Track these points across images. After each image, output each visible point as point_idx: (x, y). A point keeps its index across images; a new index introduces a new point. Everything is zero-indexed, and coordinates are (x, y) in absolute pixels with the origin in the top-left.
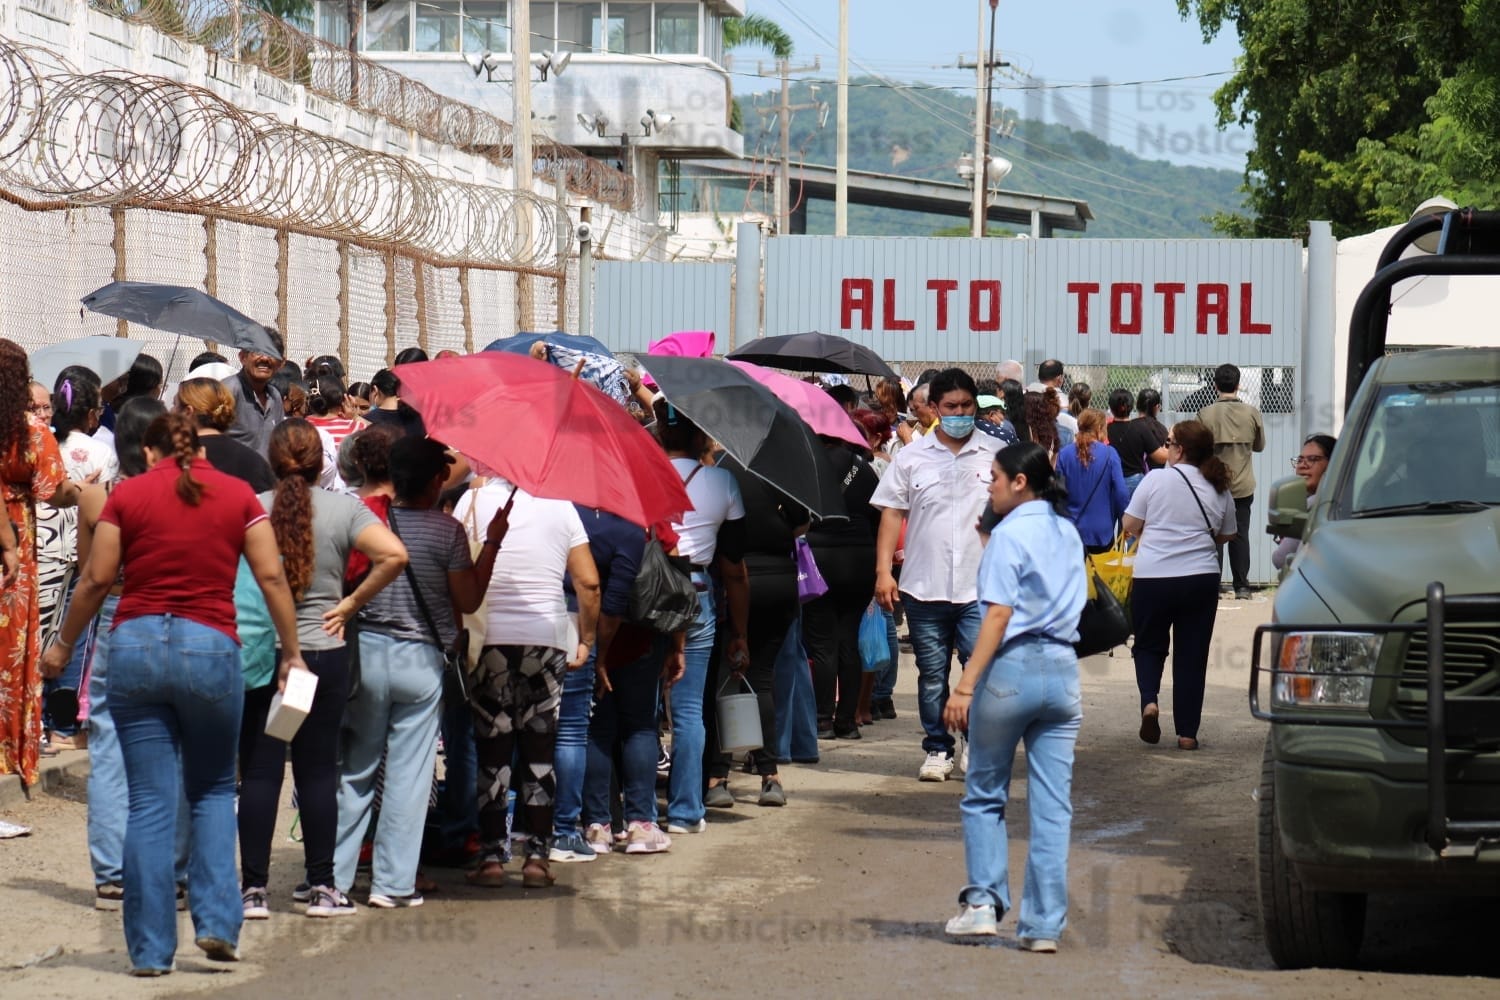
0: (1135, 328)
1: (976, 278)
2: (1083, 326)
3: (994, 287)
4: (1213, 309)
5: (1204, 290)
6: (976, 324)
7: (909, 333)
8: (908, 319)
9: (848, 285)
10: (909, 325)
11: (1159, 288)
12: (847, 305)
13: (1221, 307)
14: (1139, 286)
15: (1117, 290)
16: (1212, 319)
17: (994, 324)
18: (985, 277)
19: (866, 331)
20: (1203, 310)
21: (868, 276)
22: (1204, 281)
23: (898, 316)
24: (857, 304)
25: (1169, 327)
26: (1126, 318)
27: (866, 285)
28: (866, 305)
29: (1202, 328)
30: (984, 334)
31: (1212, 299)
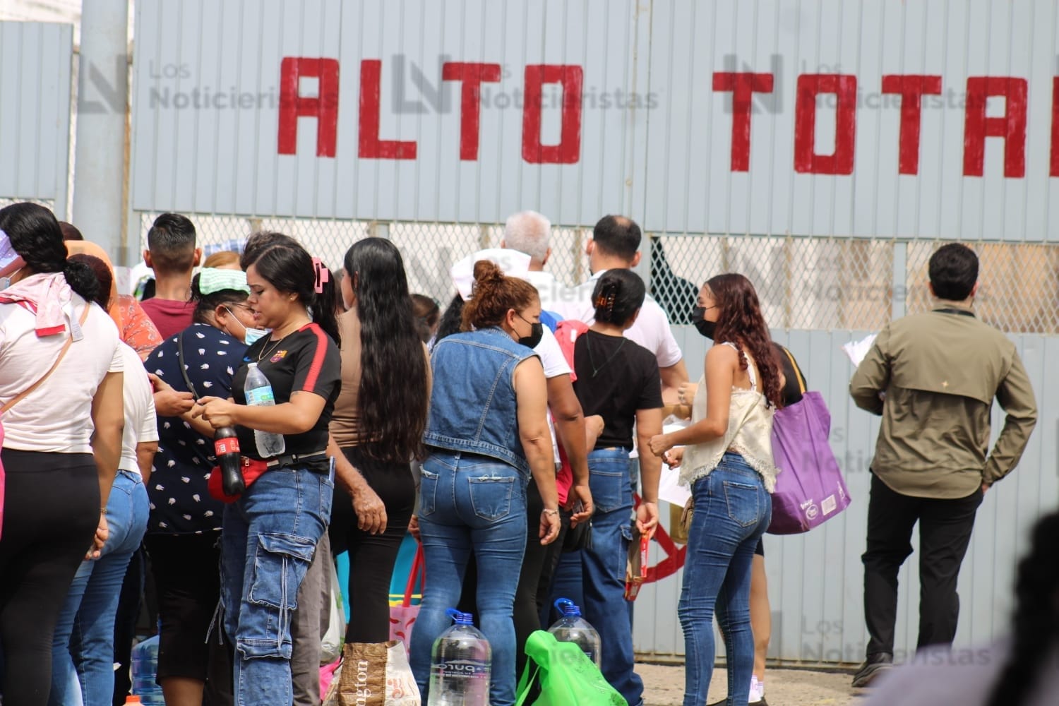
0: (841, 162)
1: (535, 61)
2: (740, 159)
3: (569, 76)
4: (997, 127)
5: (979, 89)
6: (534, 151)
7: (406, 164)
8: (405, 137)
9: (291, 68)
10: (407, 150)
11: (891, 84)
12: (291, 107)
13: (1012, 123)
14: (852, 80)
15: (809, 87)
16: (995, 148)
17: (568, 151)
18: (554, 59)
19: (325, 160)
20: (977, 128)
21: (329, 54)
22: (980, 72)
23: (388, 131)
24: (308, 107)
25: (909, 162)
26: (825, 144)
27: (326, 69)
28: (326, 107)
29: (973, 165)
30: (550, 170)
31: (996, 107)
